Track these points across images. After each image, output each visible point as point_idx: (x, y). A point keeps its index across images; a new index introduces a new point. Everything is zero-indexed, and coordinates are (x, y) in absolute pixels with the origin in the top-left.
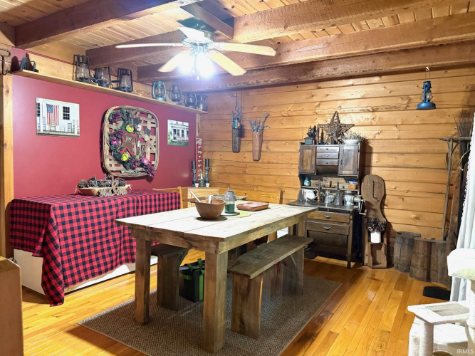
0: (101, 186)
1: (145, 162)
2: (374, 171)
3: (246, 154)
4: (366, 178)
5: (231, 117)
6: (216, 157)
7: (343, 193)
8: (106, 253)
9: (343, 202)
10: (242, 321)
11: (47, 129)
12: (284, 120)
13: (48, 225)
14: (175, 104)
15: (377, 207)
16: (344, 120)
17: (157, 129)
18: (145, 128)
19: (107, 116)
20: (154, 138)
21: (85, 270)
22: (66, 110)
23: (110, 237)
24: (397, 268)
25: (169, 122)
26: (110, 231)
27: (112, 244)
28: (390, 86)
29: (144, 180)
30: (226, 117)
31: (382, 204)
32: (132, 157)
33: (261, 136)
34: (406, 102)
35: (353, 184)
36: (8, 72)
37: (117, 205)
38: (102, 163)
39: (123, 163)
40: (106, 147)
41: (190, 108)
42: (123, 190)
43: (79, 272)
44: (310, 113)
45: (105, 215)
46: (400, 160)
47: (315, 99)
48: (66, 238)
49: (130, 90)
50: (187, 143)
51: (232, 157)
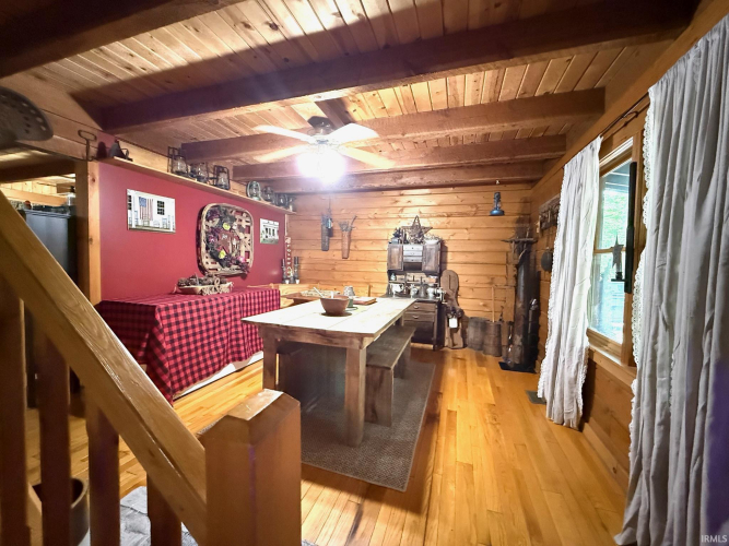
0: (204, 284)
1: (241, 260)
2: (450, 267)
3: (335, 253)
4: (444, 273)
5: (320, 218)
6: (305, 255)
7: (427, 286)
8: (214, 353)
9: (426, 294)
10: (374, 411)
11: (140, 224)
12: (371, 222)
13: (152, 328)
14: (268, 203)
15: (453, 297)
16: (424, 223)
17: (252, 228)
18: (240, 226)
19: (205, 213)
20: (248, 236)
21: (193, 373)
22: (161, 204)
23: (218, 337)
24: (471, 347)
25: (262, 221)
26: (217, 331)
27: (219, 344)
28: (461, 196)
29: (239, 278)
30: (316, 218)
31: (457, 295)
32: (228, 255)
33: (349, 236)
34: (474, 209)
35: (433, 279)
36: (94, 159)
37: (224, 304)
38: (199, 261)
39: (220, 261)
40: (203, 245)
41: (281, 208)
42: (225, 288)
43: (186, 376)
44: (394, 216)
45: (212, 314)
46: (470, 258)
47: (398, 204)
48: (172, 341)
49: (227, 188)
50: (277, 242)
51: (322, 255)
